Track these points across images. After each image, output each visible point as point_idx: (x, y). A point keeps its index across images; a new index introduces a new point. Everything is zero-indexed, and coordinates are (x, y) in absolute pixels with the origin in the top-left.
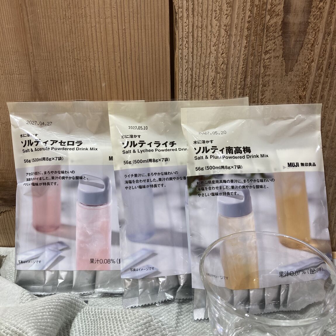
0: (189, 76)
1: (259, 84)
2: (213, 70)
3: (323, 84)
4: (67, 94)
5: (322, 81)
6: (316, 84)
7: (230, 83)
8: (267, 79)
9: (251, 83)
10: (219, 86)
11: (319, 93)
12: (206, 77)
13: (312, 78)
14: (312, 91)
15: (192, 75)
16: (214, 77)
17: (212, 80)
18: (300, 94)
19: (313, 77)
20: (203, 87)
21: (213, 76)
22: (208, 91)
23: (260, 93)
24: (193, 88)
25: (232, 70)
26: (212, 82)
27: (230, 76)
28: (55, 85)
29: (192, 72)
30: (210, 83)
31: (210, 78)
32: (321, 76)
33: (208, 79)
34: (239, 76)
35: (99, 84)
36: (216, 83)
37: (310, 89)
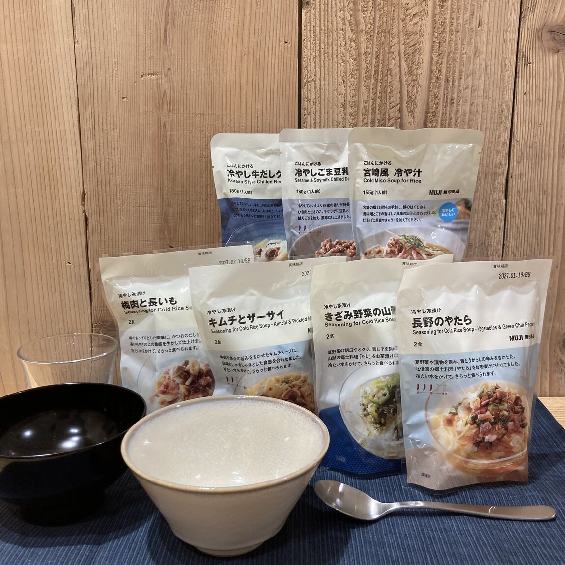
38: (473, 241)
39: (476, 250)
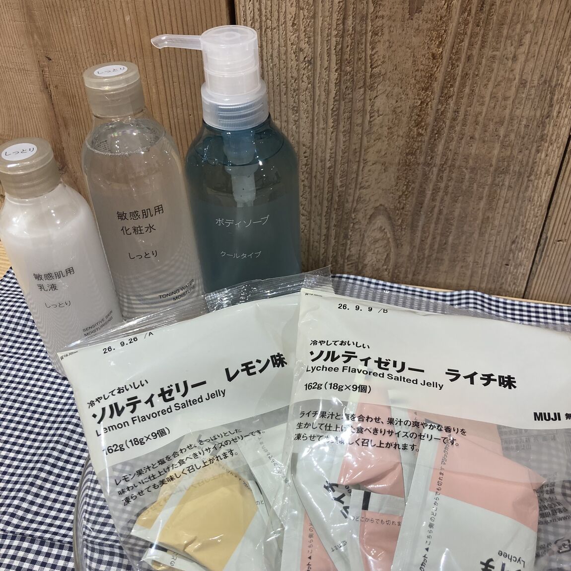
0: (256, 10)
1: (366, 30)
2: (292, 4)
3: (471, 37)
4: (76, 29)
5: (469, 33)
6: (459, 36)
7: (320, 25)
8: (379, 22)
9: (354, 28)
10: (304, 29)
11: (465, 51)
12: (282, 14)
13: (452, 26)
14: (453, 47)
15: (260, 10)
16: (295, 15)
17: (292, 19)
18: (434, 51)
19: (454, 24)
20: (279, 30)
21: (293, 14)
22: (286, 37)
23: (368, 44)
24: (264, 30)
25: (323, 6)
26: (293, 23)
27: (320, 14)
28: (57, 15)
29: (260, 4)
30: (289, 23)
31: (289, 16)
32: (468, 23)
33: (285, 18)
34: (335, 16)
35: (121, 17)
36: (299, 25)
37: (449, 44)
38: (530, 76)
39: (533, 91)
